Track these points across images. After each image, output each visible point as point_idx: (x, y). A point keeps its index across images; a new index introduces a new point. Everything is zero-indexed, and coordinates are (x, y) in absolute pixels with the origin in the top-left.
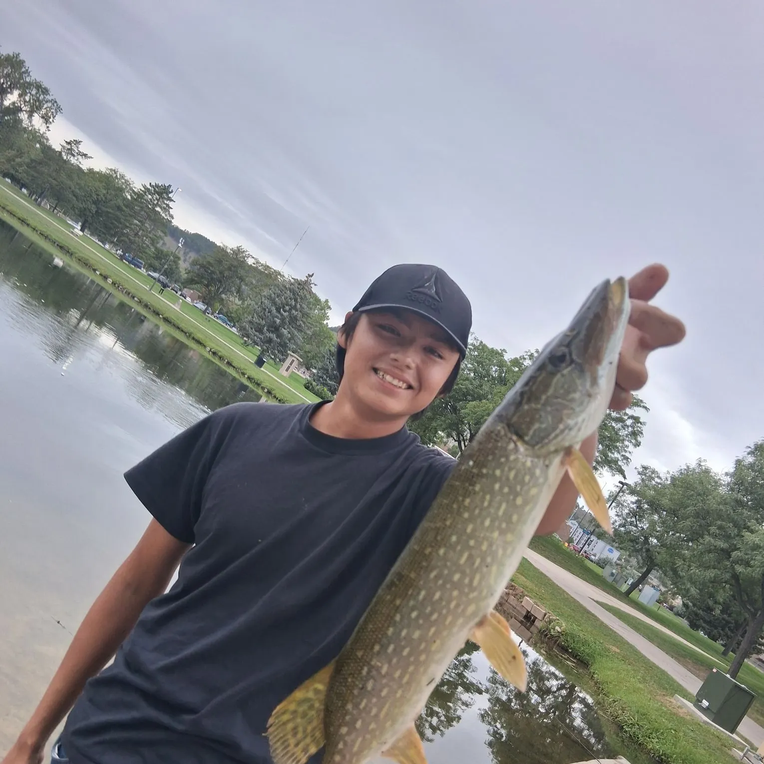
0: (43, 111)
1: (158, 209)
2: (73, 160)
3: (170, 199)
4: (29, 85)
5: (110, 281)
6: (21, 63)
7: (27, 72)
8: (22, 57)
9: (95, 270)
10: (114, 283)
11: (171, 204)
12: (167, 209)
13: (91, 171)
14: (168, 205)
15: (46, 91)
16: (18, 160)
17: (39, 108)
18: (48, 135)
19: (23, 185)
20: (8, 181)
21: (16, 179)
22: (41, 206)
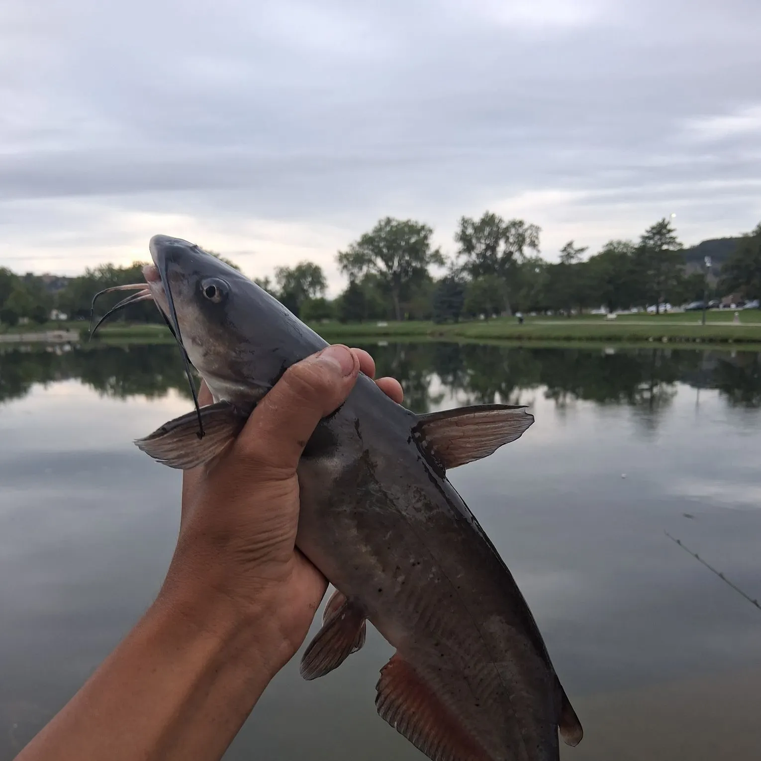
0: (528, 241)
1: (665, 247)
2: (574, 261)
3: (670, 231)
4: (507, 229)
5: (665, 340)
6: (492, 218)
7: (501, 221)
8: (491, 213)
9: (647, 339)
10: (671, 340)
11: (673, 234)
12: (672, 240)
13: (593, 259)
14: (671, 238)
15: (521, 223)
16: (533, 292)
17: (523, 240)
18: (541, 255)
19: (546, 309)
20: (533, 314)
21: (539, 309)
22: (569, 317)
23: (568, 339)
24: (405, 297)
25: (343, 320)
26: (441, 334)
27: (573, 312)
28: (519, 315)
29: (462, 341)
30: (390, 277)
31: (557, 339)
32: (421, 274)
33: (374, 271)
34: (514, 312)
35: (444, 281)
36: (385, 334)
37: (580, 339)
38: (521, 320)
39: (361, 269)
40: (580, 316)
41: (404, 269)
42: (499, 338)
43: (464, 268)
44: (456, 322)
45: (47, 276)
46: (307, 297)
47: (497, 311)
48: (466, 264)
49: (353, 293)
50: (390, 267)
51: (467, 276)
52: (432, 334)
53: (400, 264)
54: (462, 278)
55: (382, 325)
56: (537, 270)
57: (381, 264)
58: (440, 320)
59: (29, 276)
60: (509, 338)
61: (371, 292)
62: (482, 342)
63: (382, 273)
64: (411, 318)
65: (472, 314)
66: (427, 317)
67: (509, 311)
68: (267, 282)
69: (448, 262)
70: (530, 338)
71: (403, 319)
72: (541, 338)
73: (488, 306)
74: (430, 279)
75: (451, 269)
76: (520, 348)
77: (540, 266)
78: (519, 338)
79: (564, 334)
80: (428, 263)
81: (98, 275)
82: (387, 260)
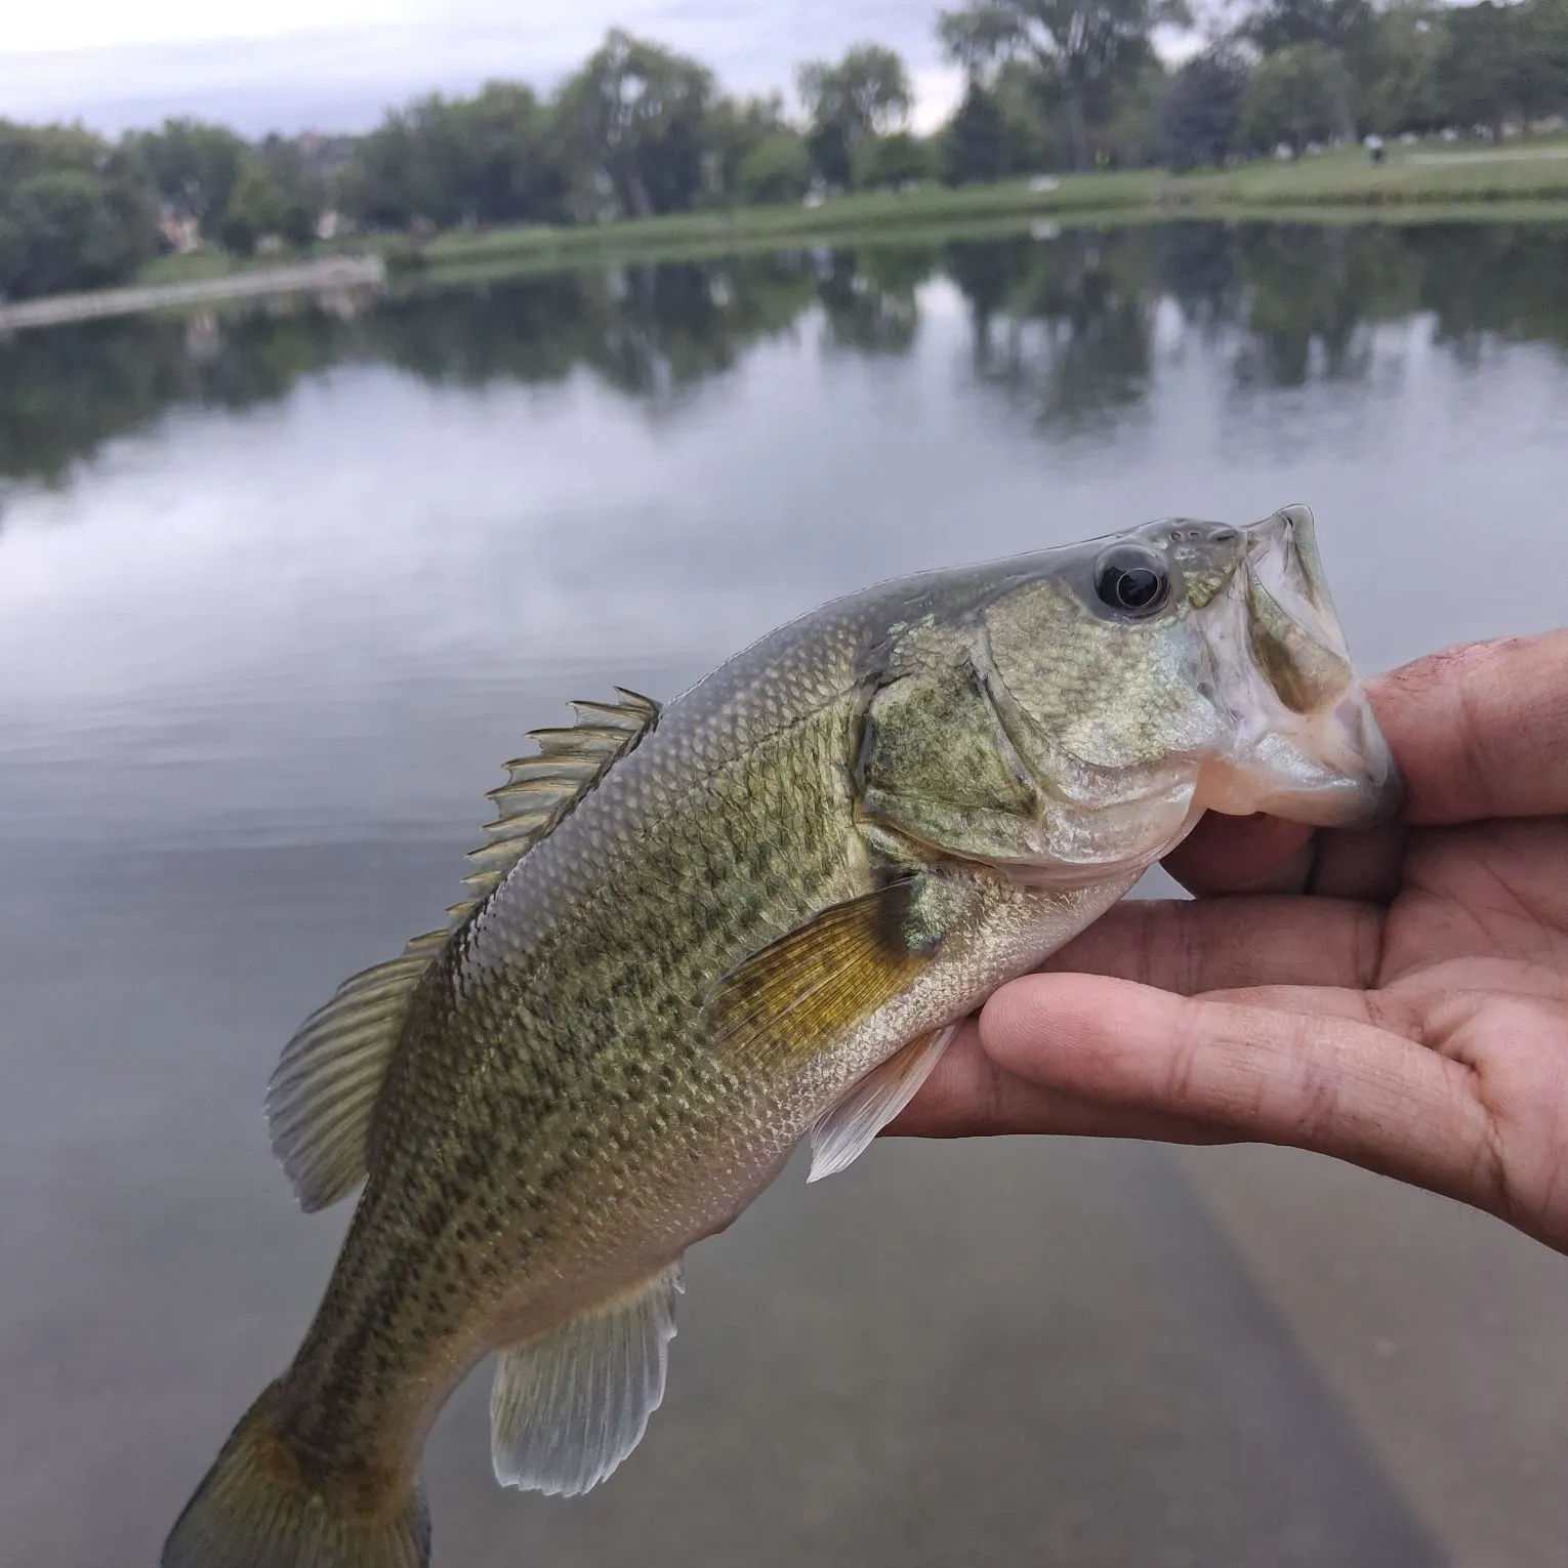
16: (1409, 84)
19: (1441, 124)
20: (1409, 139)
21: (1421, 125)
22: (1498, 141)
23: (1493, 196)
24: (1097, 112)
25: (952, 180)
26: (1185, 200)
27: (1509, 130)
28: (1373, 142)
29: (1233, 215)
30: (1062, 66)
31: (1465, 197)
32: (1137, 53)
33: (1024, 56)
34: (1362, 135)
35: (1194, 67)
36: (1050, 208)
37: (1522, 195)
38: (1378, 155)
39: (992, 50)
40: (1527, 138)
41: (1097, 42)
42: (1323, 201)
43: (1243, 32)
44: (1220, 166)
45: (306, 136)
46: (868, 131)
47: (1321, 135)
48: (1249, 20)
49: (977, 112)
50: (1062, 40)
51: (1249, 53)
52: (1163, 201)
53: (1086, 34)
54: (1238, 59)
55: (1044, 186)
56: (1423, 27)
57: (1040, 35)
58: (1182, 164)
59: (272, 140)
60: (1349, 200)
61: (1018, 109)
62: (1279, 215)
63: (1045, 58)
64: (1115, 164)
65: (1260, 147)
66: (1150, 160)
67: (1350, 135)
68: (777, 103)
69: (1202, 17)
70: (1397, 199)
71: (1090, 166)
72: (1424, 198)
73: (1297, 123)
74: (1156, 64)
75: (1210, 36)
76: (1373, 226)
77: (1429, 16)
78: (1373, 199)
79: (1481, 184)
80: (1153, 23)
81: (411, 123)
82: (1056, 22)
